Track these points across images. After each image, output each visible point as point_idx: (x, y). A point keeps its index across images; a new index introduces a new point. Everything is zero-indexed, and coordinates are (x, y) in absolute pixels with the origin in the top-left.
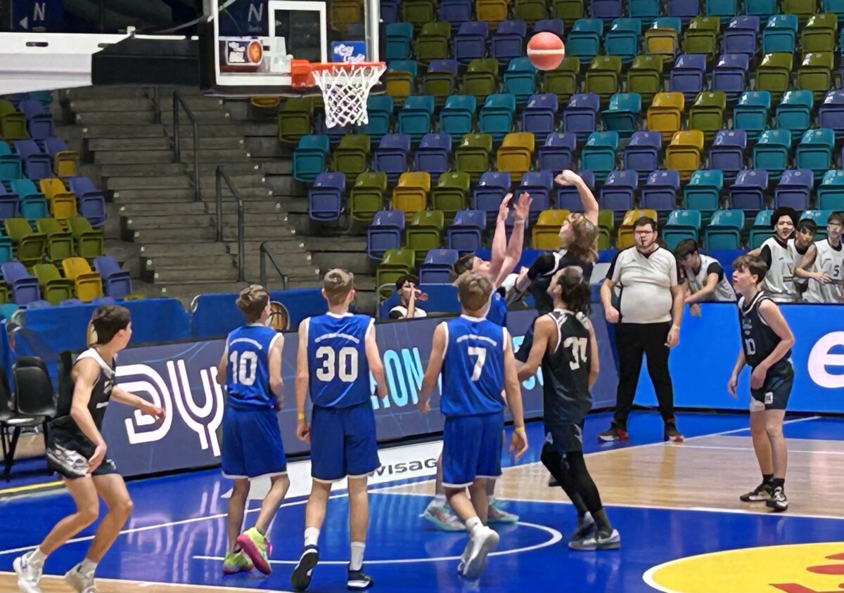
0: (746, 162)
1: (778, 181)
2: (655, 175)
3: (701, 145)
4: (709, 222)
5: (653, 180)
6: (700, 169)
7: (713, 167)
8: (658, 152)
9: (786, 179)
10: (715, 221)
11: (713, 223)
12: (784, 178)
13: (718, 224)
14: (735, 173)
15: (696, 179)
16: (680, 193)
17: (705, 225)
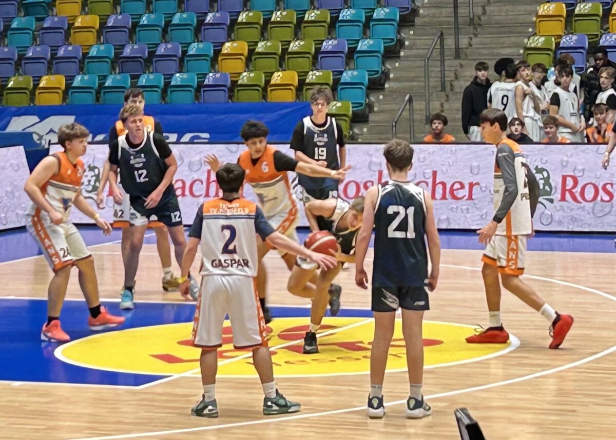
0: (131, 37)
1: (155, 52)
2: (63, 49)
3: (97, 26)
4: (104, 83)
5: (61, 52)
6: (97, 43)
7: (106, 42)
8: (65, 31)
9: (161, 50)
10: (108, 83)
11: (107, 85)
12: (159, 49)
13: (111, 85)
14: (123, 47)
15: (93, 52)
16: (82, 62)
17: (101, 86)
